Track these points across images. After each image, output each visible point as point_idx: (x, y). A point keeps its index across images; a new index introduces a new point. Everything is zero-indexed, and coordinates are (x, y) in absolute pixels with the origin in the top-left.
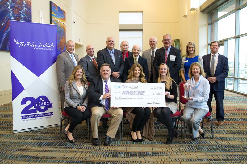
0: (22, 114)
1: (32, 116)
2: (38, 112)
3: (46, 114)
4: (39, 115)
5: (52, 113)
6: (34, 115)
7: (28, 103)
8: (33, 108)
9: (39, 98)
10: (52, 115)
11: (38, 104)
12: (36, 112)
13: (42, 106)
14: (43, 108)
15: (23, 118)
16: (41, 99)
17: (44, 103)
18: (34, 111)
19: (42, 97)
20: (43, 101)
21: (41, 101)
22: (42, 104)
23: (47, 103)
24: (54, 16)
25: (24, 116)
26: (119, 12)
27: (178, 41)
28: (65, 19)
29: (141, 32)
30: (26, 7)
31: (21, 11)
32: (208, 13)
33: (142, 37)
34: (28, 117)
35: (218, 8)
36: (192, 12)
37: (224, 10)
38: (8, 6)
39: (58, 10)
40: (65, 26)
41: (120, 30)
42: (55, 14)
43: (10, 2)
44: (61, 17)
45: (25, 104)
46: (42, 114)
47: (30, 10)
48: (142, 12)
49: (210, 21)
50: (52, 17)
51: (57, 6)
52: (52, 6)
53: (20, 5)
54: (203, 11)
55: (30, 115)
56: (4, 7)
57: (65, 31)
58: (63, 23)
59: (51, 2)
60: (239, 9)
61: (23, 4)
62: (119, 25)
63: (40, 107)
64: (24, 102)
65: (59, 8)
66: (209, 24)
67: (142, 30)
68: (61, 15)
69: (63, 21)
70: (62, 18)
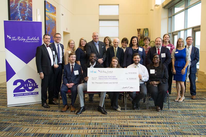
0: (14, 93)
1: (21, 95)
2: (26, 92)
3: (33, 94)
4: (27, 94)
5: (38, 92)
6: (24, 94)
7: (19, 84)
8: (23, 88)
9: (27, 81)
10: (38, 94)
11: (26, 85)
12: (25, 92)
13: (30, 87)
14: (30, 88)
15: (15, 95)
16: (29, 81)
17: (31, 85)
18: (23, 91)
19: (30, 80)
20: (31, 82)
21: (29, 83)
22: (30, 85)
23: (33, 85)
24: (47, 12)
25: (16, 94)
26: (99, 5)
27: (147, 29)
28: (55, 13)
29: (117, 22)
30: (28, 8)
31: (25, 11)
32: (168, 9)
33: (118, 26)
34: (18, 95)
35: (175, 6)
36: (156, 7)
37: (180, 7)
38: (18, 9)
39: (51, 7)
40: (56, 19)
41: (100, 20)
42: (48, 10)
43: (19, 6)
44: (52, 12)
45: (17, 85)
46: (30, 93)
47: (31, 10)
48: (118, 5)
49: (170, 16)
50: (46, 12)
51: (49, 3)
52: (46, 4)
53: (25, 7)
54: (164, 7)
55: (20, 94)
56: (15, 10)
57: (56, 22)
58: (54, 16)
59: (45, 1)
60: (187, 9)
61: (27, 6)
62: (99, 15)
63: (28, 87)
64: (15, 83)
65: (51, 5)
66: (169, 18)
67: (118, 20)
68: (53, 10)
69: (54, 15)
70: (54, 12)
